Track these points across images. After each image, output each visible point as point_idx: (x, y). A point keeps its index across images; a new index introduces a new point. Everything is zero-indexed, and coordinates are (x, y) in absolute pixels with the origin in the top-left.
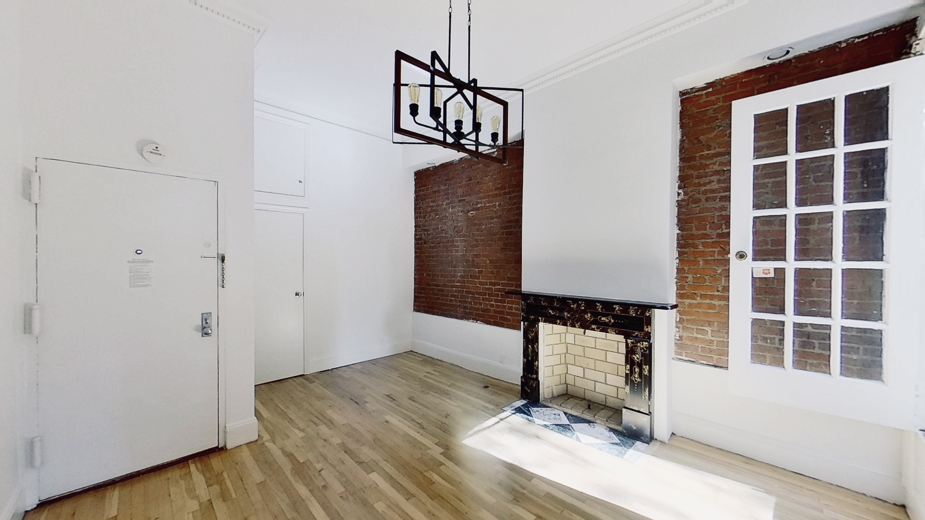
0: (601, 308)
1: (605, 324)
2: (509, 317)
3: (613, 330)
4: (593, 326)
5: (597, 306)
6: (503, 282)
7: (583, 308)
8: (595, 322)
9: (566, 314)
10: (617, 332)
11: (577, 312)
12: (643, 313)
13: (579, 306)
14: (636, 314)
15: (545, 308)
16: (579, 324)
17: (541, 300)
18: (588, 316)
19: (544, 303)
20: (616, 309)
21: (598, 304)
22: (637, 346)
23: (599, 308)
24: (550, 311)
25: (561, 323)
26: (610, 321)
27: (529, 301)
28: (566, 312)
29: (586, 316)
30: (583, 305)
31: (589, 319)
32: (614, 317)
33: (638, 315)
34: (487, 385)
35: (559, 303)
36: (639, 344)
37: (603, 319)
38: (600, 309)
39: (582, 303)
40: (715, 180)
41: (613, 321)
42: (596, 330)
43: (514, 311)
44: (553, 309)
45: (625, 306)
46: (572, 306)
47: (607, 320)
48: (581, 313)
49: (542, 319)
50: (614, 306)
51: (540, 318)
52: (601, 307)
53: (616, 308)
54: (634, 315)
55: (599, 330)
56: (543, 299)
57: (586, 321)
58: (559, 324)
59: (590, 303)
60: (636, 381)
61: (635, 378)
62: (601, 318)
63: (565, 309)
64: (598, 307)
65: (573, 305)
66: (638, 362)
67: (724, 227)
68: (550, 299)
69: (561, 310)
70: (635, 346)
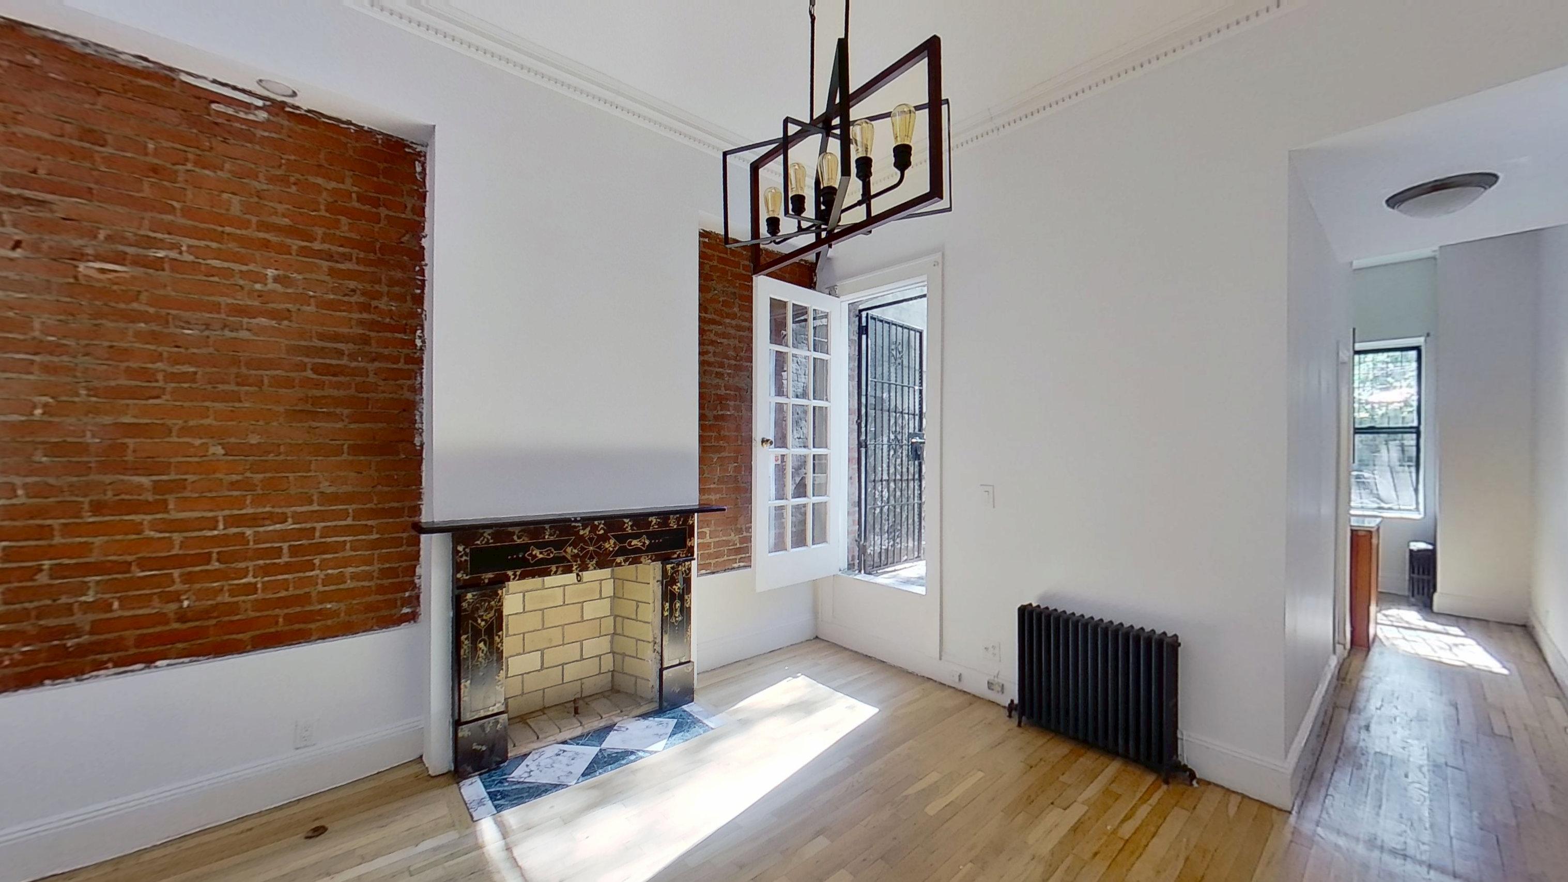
0: (631, 526)
1: (637, 550)
2: (329, 606)
3: (648, 556)
4: (619, 559)
5: (625, 523)
6: (299, 509)
7: (602, 532)
8: (622, 552)
9: (569, 549)
10: (654, 558)
11: (591, 542)
12: (685, 522)
13: (594, 529)
14: (678, 525)
15: (525, 547)
16: (594, 562)
17: (514, 533)
18: (610, 545)
19: (519, 538)
20: (653, 523)
21: (626, 520)
22: (678, 571)
23: (627, 527)
24: (536, 552)
25: (560, 569)
26: (644, 543)
27: (478, 542)
28: (570, 546)
29: (607, 545)
30: (602, 526)
31: (611, 549)
32: (650, 535)
33: (681, 525)
34: (317, 824)
35: (555, 533)
36: (680, 568)
37: (634, 542)
38: (629, 528)
39: (599, 524)
40: (712, 351)
41: (647, 542)
42: (623, 564)
43: (350, 584)
44: (540, 546)
45: (664, 515)
46: (581, 533)
47: (640, 544)
48: (598, 541)
49: (515, 575)
50: (650, 519)
51: (510, 573)
52: (630, 523)
53: (652, 521)
54: (675, 527)
55: (627, 563)
56: (517, 530)
57: (607, 553)
58: (555, 573)
59: (613, 522)
60: (676, 621)
61: (676, 617)
62: (631, 542)
63: (568, 541)
64: (626, 525)
65: (583, 529)
66: (679, 593)
67: (719, 408)
68: (534, 528)
69: (559, 545)
70: (675, 572)
